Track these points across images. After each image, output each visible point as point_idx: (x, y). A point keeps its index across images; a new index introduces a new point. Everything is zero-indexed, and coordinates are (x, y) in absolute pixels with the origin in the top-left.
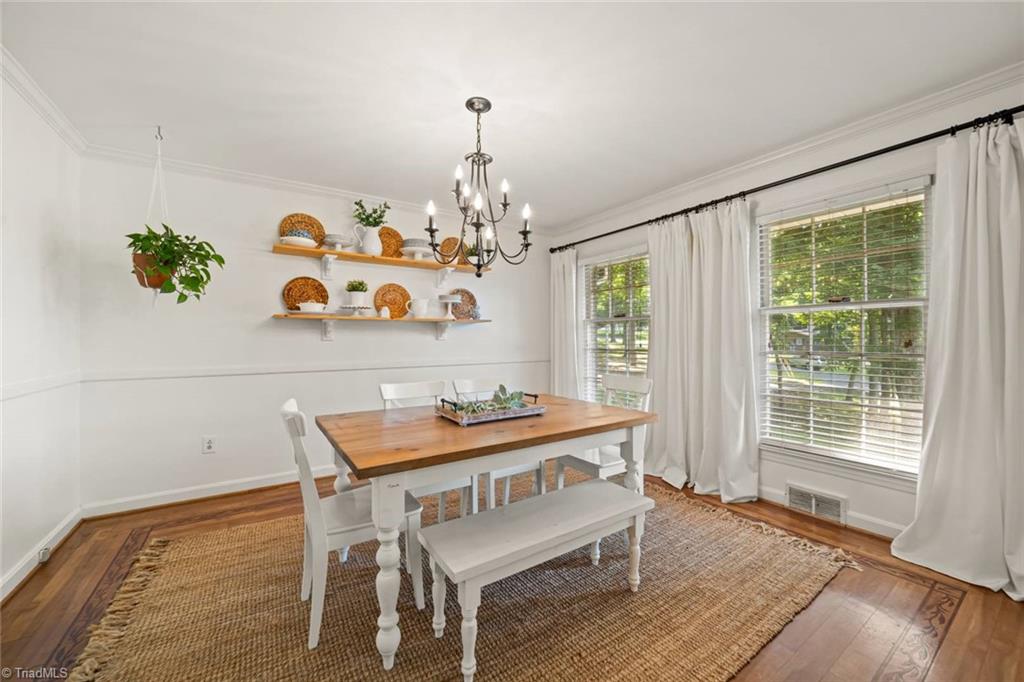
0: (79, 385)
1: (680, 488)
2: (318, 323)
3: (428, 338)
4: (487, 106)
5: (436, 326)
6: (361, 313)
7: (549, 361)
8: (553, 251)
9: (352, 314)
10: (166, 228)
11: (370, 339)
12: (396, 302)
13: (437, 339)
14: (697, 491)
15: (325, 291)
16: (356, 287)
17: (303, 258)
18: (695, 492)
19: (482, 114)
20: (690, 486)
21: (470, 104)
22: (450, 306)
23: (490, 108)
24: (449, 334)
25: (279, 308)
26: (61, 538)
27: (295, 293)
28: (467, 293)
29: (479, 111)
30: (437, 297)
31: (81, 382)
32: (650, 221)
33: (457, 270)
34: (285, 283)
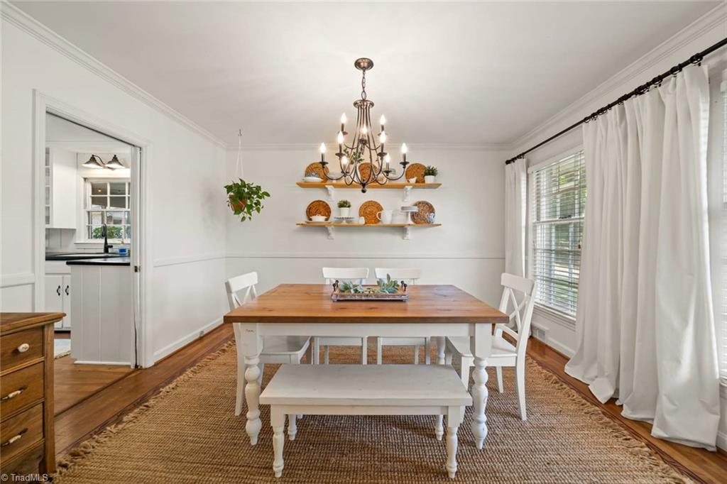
0: (224, 259)
1: (603, 402)
2: (322, 228)
3: (396, 238)
4: (370, 64)
5: (402, 229)
6: (347, 222)
7: (504, 258)
8: (508, 162)
9: (342, 222)
10: (241, 180)
11: (357, 238)
12: (371, 213)
13: (403, 238)
14: (626, 413)
15: (329, 208)
16: (343, 205)
17: (318, 189)
18: (623, 413)
19: (367, 71)
20: (618, 403)
21: (357, 64)
22: (409, 214)
23: (372, 67)
24: (411, 234)
25: (304, 219)
26: (214, 328)
27: (313, 210)
28: (427, 204)
29: (364, 69)
30: (400, 208)
31: (226, 257)
32: (586, 119)
33: (414, 187)
34: (308, 205)
